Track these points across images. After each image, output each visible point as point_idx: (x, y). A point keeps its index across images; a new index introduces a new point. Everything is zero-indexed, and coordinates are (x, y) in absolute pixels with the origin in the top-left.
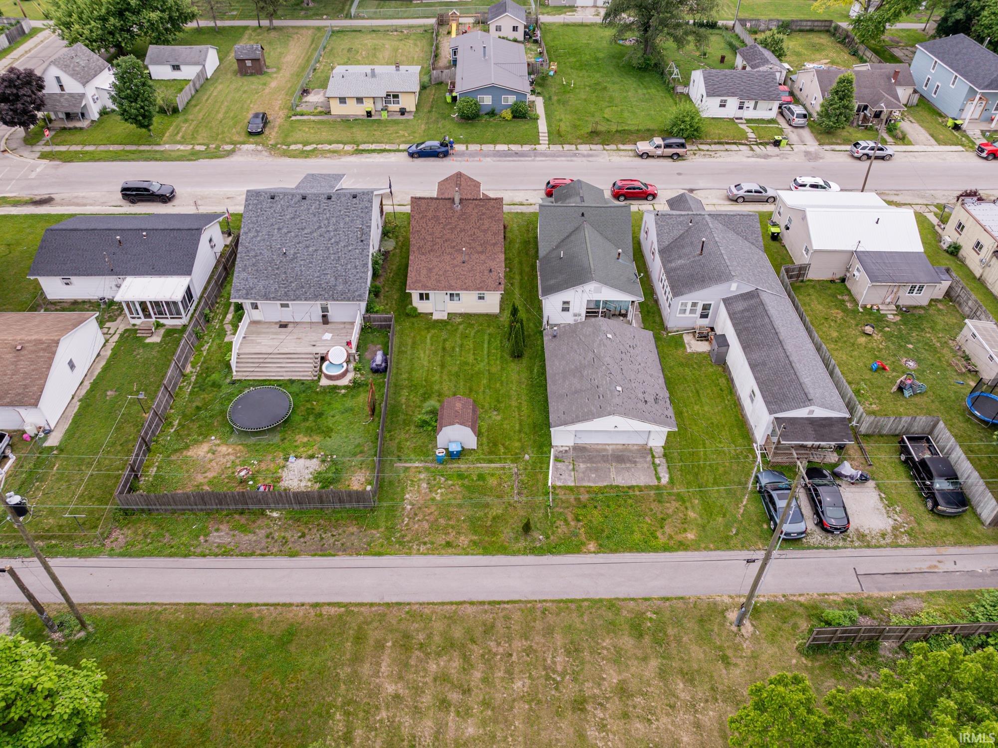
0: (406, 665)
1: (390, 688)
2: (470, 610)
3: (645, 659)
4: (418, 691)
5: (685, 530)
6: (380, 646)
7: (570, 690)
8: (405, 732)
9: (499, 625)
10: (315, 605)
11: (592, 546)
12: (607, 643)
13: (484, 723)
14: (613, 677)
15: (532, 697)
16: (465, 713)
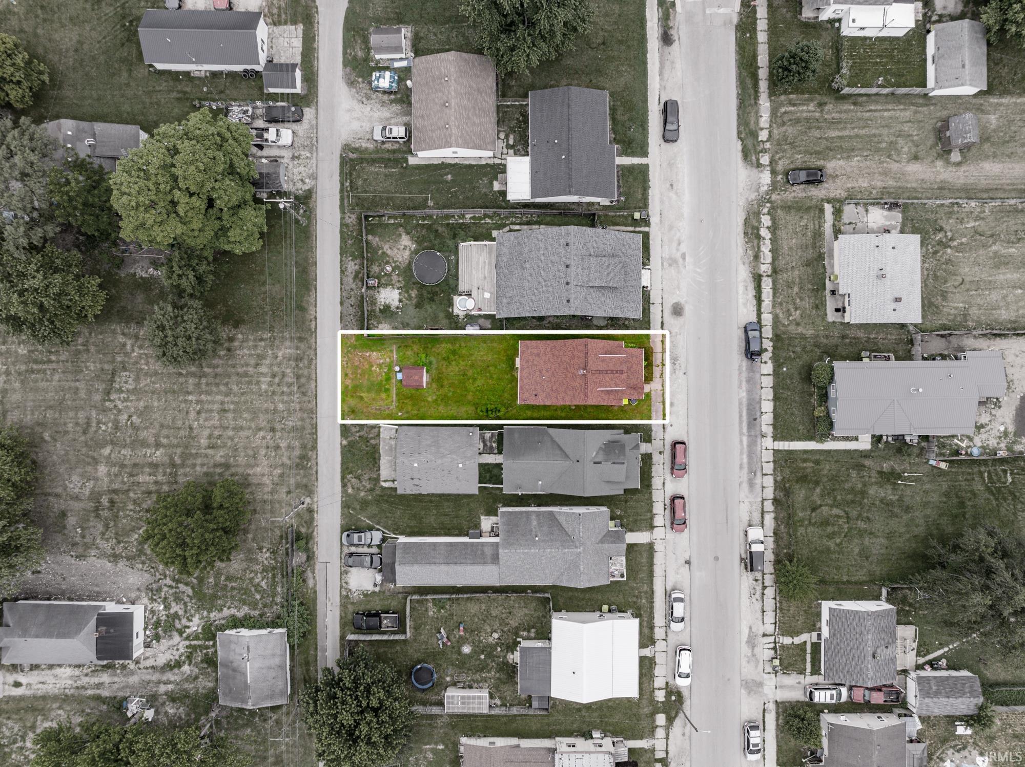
0: (289, 360)
1: (280, 354)
2: (313, 385)
3: (290, 459)
4: (279, 365)
5: (353, 488)
6: (297, 348)
7: (278, 426)
8: (264, 361)
9: (306, 398)
10: (316, 318)
11: (345, 442)
12: (297, 444)
13: (266, 392)
14: (283, 444)
15: (275, 411)
16: (270, 384)
